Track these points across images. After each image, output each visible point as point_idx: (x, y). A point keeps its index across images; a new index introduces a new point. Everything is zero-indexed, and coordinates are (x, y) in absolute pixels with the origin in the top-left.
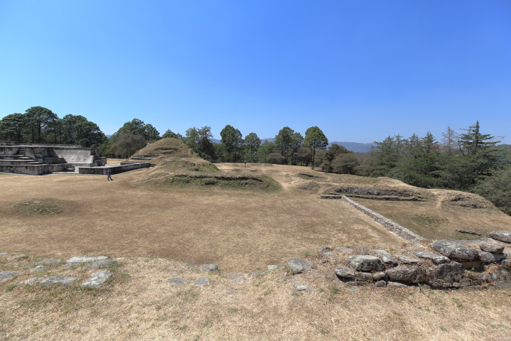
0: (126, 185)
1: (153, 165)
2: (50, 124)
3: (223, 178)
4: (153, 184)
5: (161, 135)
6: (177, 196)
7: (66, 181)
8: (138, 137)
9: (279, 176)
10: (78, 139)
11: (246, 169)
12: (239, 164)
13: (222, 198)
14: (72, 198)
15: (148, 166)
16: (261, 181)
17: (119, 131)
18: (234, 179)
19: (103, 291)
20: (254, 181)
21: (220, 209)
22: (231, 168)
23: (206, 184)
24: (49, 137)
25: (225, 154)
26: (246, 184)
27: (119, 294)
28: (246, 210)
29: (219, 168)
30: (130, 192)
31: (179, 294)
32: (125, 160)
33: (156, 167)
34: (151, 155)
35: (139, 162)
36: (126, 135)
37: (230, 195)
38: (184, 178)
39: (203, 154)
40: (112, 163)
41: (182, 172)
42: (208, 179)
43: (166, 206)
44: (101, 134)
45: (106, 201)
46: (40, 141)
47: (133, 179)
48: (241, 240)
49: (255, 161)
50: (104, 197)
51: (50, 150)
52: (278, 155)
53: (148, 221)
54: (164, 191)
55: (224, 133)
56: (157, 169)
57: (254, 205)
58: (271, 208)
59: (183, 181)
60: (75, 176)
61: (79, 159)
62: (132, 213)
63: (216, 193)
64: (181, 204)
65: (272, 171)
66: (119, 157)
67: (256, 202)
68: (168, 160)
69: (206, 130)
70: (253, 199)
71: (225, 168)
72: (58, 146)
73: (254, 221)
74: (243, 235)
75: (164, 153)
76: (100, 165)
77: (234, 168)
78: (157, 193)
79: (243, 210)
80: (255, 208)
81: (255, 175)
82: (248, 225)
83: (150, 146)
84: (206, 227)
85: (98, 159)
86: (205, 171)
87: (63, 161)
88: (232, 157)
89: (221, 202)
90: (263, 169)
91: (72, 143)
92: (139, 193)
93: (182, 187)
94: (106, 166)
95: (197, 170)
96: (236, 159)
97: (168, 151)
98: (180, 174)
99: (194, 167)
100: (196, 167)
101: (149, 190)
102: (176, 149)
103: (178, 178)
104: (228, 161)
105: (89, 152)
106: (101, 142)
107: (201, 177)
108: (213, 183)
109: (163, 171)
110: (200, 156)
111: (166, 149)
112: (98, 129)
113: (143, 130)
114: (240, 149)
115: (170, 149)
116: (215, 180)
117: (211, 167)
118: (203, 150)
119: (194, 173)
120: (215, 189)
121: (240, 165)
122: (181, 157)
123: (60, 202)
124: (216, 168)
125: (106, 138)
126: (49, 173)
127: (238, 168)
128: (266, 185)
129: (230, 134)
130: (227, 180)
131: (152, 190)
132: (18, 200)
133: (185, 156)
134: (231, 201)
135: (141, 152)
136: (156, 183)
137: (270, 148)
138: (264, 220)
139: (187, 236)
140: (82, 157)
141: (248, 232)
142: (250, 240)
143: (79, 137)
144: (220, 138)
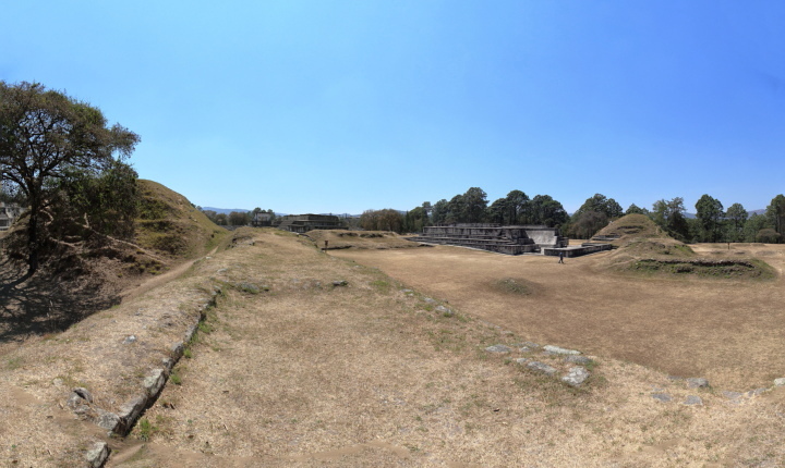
0: (588, 270)
1: (616, 248)
2: (523, 206)
3: (701, 264)
4: (616, 270)
5: (624, 211)
6: (644, 286)
7: (534, 262)
8: (600, 214)
9: (774, 259)
10: (544, 219)
11: (730, 251)
12: (721, 245)
13: (700, 290)
14: (539, 281)
15: (610, 248)
16: (750, 266)
17: (581, 209)
18: (715, 265)
19: (582, 392)
20: (742, 267)
21: (698, 305)
22: (710, 250)
23: (679, 271)
24: (522, 219)
25: (702, 232)
26: (731, 270)
27: (598, 400)
28: (733, 306)
29: (695, 250)
30: (592, 279)
31: (667, 414)
32: (585, 241)
33: (619, 249)
34: (613, 235)
35: (601, 244)
36: (587, 212)
37: (711, 287)
38: (652, 264)
39: (674, 232)
40: (574, 244)
41: (649, 255)
42: (682, 265)
43: (631, 299)
44: (564, 213)
45: (568, 287)
46: (515, 223)
47: (594, 263)
48: (729, 348)
49: (741, 241)
50: (566, 282)
51: (523, 231)
52: (771, 231)
53: (611, 315)
54: (629, 279)
55: (699, 206)
56: (621, 252)
57: (743, 299)
58: (766, 302)
59: (652, 267)
60: (541, 257)
61: (544, 240)
62: (594, 303)
63: (693, 284)
64: (648, 296)
65: (765, 253)
66: (580, 238)
67: (745, 295)
68: (633, 241)
69: (678, 202)
70: (741, 291)
71: (703, 250)
72: (529, 227)
73: (744, 322)
74: (730, 341)
75: (628, 233)
76: (562, 247)
77: (715, 250)
78: (621, 282)
79: (729, 306)
80: (745, 303)
81: (742, 259)
82: (737, 327)
83: (613, 225)
84: (681, 329)
85: (561, 241)
86: (677, 255)
87: (532, 242)
88: (710, 236)
89: (699, 295)
90: (753, 251)
91: (539, 223)
92: (602, 280)
93: (650, 275)
94: (568, 248)
95: (667, 253)
96: (716, 238)
97: (633, 230)
98: (647, 258)
99: (663, 250)
100: (666, 250)
101: (612, 277)
102: (641, 228)
103: (645, 264)
104: (706, 241)
105: (553, 233)
106: (564, 222)
107: (673, 262)
108: (688, 271)
109: (626, 254)
110: (670, 235)
111: (630, 227)
112: (561, 207)
113: (605, 206)
114: (721, 225)
115: (634, 227)
116: (691, 266)
117: (685, 249)
118: (674, 228)
119: (664, 258)
120: (691, 278)
121: (721, 247)
122: (648, 236)
123: (530, 283)
124: (690, 250)
125: (568, 217)
126: (521, 253)
127: (719, 250)
128: (757, 272)
129: (707, 205)
130: (706, 266)
131: (615, 278)
132: (500, 278)
133: (652, 236)
134: (713, 294)
135: (603, 231)
136: (619, 269)
137: (761, 223)
138: (757, 320)
139: (658, 338)
140: (547, 238)
141: (736, 336)
142: (740, 347)
143: (546, 217)
144: (695, 211)
